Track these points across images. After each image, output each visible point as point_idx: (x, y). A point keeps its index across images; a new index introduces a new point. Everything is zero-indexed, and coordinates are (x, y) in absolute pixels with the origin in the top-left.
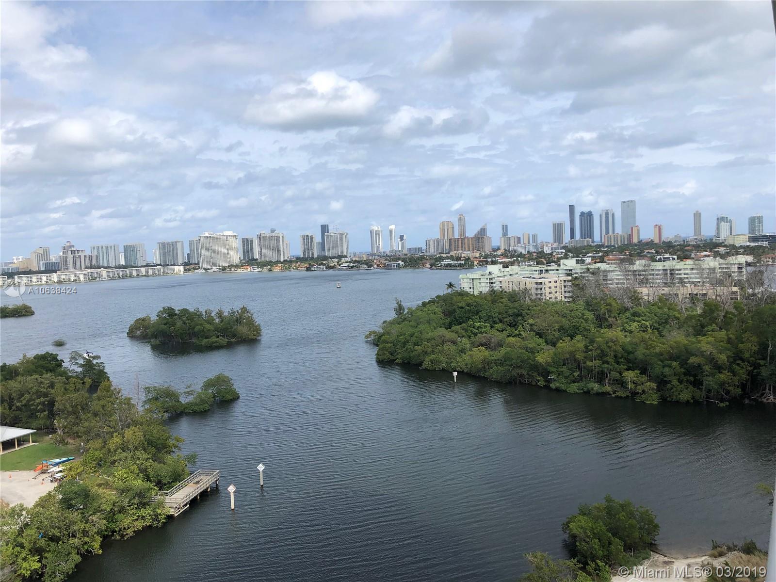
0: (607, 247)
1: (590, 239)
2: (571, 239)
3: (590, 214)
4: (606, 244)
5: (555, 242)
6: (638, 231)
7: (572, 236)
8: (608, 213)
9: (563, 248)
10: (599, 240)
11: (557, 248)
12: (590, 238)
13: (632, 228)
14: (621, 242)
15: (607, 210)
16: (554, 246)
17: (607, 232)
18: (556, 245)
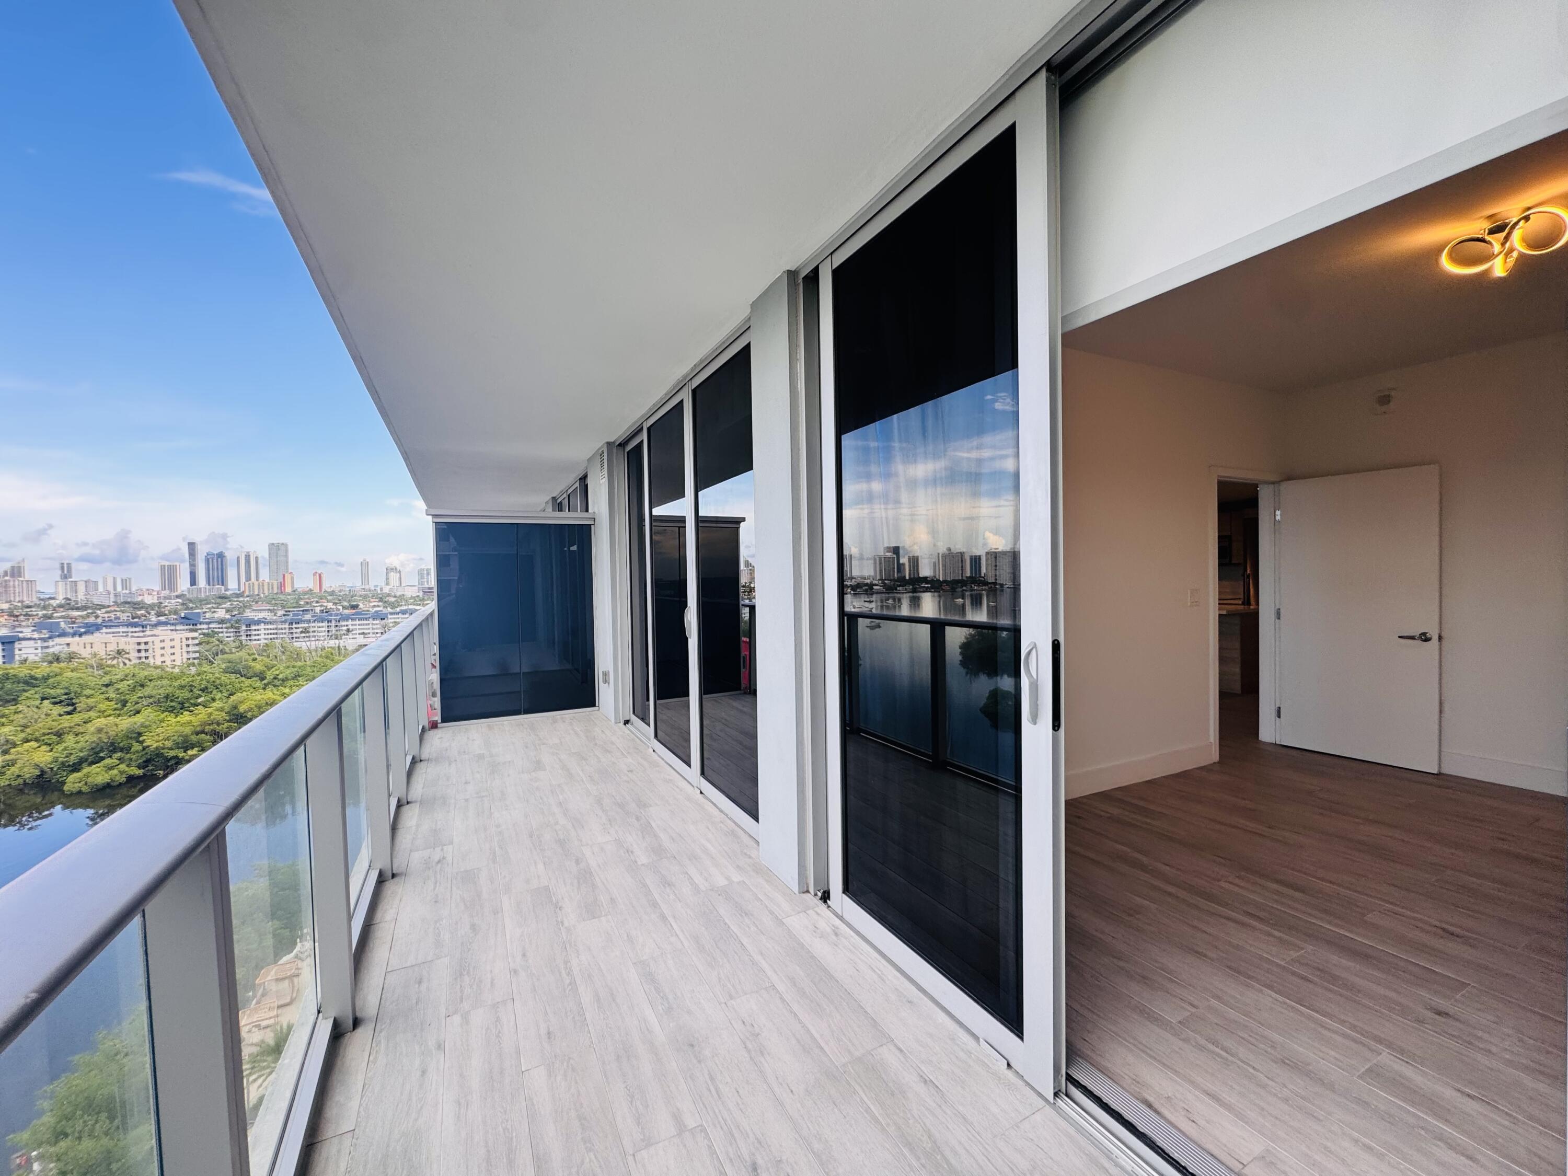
0: (248, 596)
1: (223, 587)
2: (191, 585)
3: (221, 556)
4: (247, 593)
5: (164, 589)
6: (292, 579)
7: (193, 582)
8: (249, 555)
9: (178, 597)
10: (237, 587)
11: (169, 598)
12: (223, 585)
13: (284, 576)
14: (269, 589)
15: (248, 552)
16: (162, 595)
17: (248, 578)
18: (166, 593)
